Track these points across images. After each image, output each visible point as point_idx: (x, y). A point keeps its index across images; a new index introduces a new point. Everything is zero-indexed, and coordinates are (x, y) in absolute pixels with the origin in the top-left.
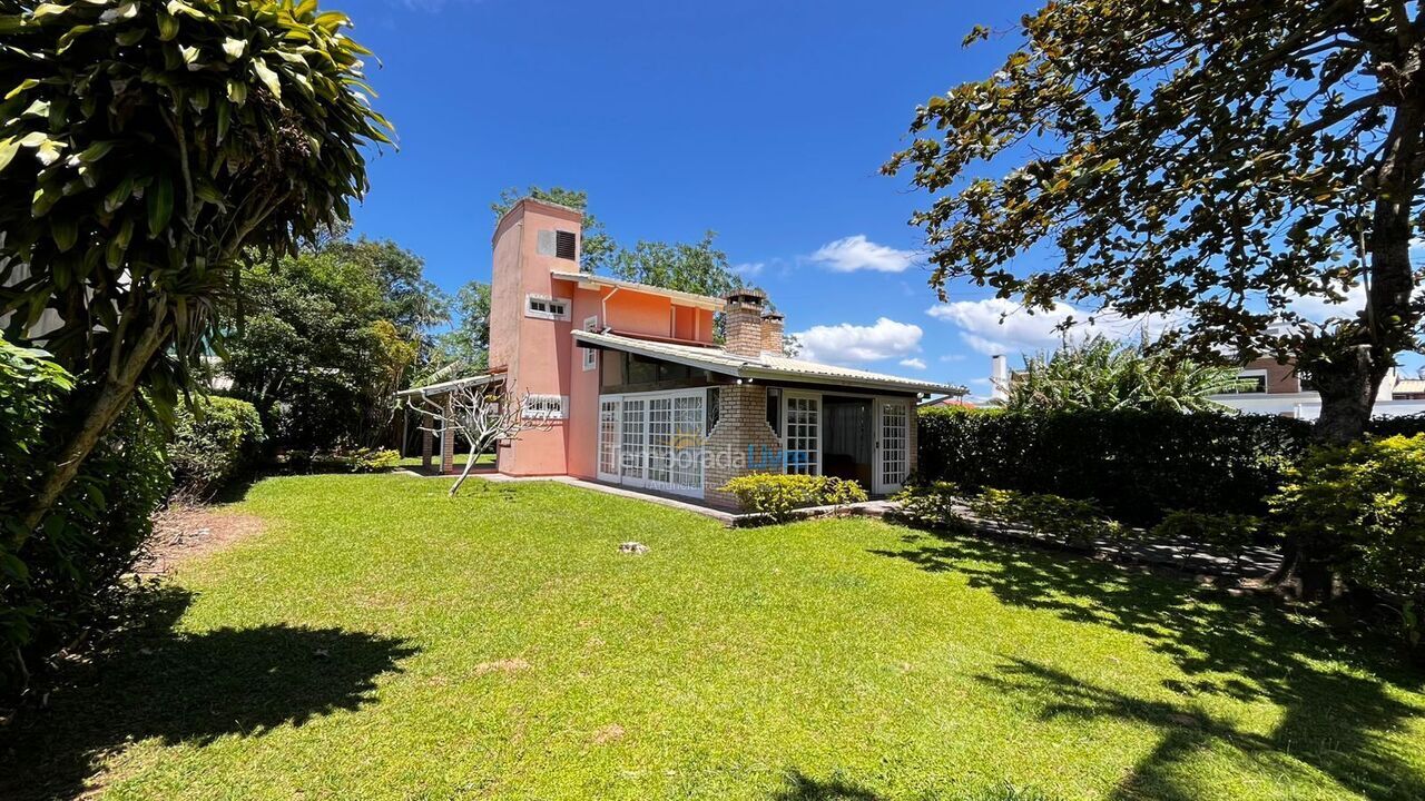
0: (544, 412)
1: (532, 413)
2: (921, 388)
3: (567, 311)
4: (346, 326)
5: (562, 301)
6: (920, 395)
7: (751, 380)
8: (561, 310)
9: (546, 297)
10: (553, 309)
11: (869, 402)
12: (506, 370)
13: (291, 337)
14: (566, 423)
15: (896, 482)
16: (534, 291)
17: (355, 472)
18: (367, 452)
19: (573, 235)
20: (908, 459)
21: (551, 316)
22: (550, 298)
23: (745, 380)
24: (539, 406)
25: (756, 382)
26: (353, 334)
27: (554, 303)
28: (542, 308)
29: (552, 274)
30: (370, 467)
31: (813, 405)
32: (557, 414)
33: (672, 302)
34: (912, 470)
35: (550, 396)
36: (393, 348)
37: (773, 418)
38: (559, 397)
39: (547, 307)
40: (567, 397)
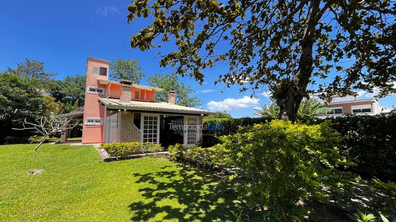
0: (94, 123)
1: (89, 124)
2: (203, 113)
3: (103, 92)
4: (29, 97)
5: (101, 89)
6: (202, 115)
7: (125, 110)
8: (101, 91)
9: (96, 87)
10: (98, 91)
11: (183, 117)
12: (84, 110)
13: (5, 100)
14: (102, 127)
15: (193, 143)
16: (90, 85)
17: (32, 143)
18: (37, 137)
19: (106, 69)
20: (199, 136)
21: (97, 93)
22: (97, 88)
23: (122, 110)
24: (92, 121)
25: (127, 110)
26: (32, 99)
27: (99, 89)
28: (94, 90)
29: (98, 80)
30: (37, 142)
31: (156, 118)
32: (99, 124)
33: (136, 88)
34: (200, 139)
35: (96, 118)
36: (50, 104)
37: (137, 123)
38: (99, 118)
39: (96, 90)
40: (102, 118)
